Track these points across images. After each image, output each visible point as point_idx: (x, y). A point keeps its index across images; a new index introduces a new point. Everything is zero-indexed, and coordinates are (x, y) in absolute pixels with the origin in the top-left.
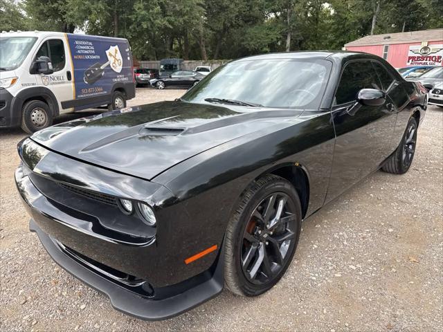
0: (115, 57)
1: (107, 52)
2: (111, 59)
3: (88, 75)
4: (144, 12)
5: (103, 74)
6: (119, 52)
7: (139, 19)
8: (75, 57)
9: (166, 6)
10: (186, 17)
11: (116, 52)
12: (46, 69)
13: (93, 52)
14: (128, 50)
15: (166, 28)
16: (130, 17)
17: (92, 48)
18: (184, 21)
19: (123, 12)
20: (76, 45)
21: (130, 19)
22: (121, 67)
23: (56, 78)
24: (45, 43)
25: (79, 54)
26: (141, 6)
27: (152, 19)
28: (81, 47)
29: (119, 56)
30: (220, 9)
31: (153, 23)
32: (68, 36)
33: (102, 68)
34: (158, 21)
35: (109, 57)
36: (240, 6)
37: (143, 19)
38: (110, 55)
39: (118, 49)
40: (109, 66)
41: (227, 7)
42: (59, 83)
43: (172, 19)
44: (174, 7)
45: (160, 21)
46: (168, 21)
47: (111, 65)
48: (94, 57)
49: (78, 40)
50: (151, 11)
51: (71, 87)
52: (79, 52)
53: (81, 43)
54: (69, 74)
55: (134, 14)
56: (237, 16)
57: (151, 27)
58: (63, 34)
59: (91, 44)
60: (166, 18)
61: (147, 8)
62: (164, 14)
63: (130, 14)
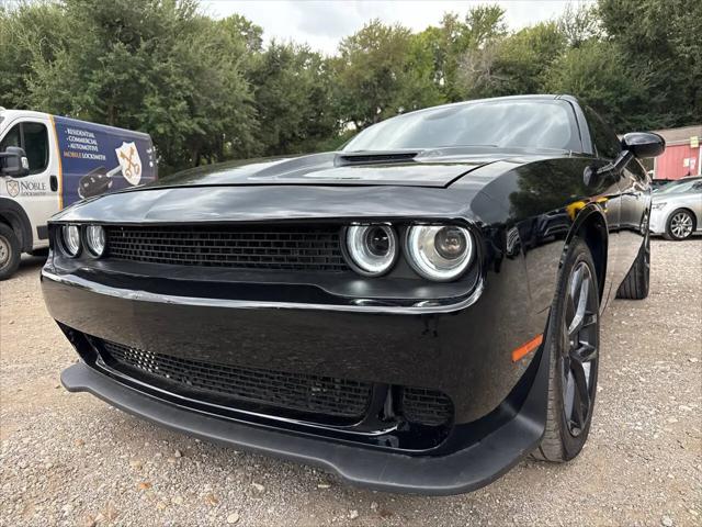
0: (129, 160)
1: (117, 151)
2: (124, 163)
3: (86, 185)
4: (159, 110)
5: (110, 185)
6: (136, 152)
7: (151, 119)
8: (66, 154)
9: (195, 102)
10: (228, 119)
11: (132, 152)
12: (16, 168)
13: (96, 149)
14: (150, 151)
15: (196, 134)
16: (136, 116)
17: (94, 142)
18: (224, 125)
19: (124, 110)
20: (68, 135)
21: (137, 120)
22: (139, 177)
23: (31, 186)
24: (17, 126)
25: (72, 150)
26: (156, 100)
27: (173, 119)
28: (77, 140)
29: (136, 159)
30: (276, 113)
31: (173, 126)
32: (55, 120)
33: (108, 175)
34: (183, 123)
35: (120, 159)
36: (306, 110)
37: (159, 120)
38: (123, 156)
39: (134, 148)
40: (120, 173)
41: (286, 110)
42: (36, 194)
43: (206, 121)
44: (209, 103)
45: (186, 124)
46: (198, 123)
47: (124, 172)
48: (97, 157)
49: (70, 127)
50: (171, 108)
51: (55, 202)
52: (72, 146)
53: (76, 132)
54: (53, 180)
55: (142, 112)
56: (300, 124)
57: (172, 132)
58: (48, 115)
59: (92, 135)
60: (197, 120)
61: (165, 104)
62: (192, 112)
63: (136, 113)
